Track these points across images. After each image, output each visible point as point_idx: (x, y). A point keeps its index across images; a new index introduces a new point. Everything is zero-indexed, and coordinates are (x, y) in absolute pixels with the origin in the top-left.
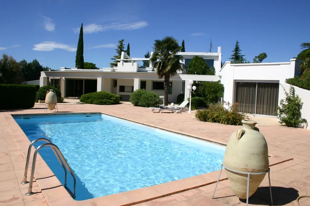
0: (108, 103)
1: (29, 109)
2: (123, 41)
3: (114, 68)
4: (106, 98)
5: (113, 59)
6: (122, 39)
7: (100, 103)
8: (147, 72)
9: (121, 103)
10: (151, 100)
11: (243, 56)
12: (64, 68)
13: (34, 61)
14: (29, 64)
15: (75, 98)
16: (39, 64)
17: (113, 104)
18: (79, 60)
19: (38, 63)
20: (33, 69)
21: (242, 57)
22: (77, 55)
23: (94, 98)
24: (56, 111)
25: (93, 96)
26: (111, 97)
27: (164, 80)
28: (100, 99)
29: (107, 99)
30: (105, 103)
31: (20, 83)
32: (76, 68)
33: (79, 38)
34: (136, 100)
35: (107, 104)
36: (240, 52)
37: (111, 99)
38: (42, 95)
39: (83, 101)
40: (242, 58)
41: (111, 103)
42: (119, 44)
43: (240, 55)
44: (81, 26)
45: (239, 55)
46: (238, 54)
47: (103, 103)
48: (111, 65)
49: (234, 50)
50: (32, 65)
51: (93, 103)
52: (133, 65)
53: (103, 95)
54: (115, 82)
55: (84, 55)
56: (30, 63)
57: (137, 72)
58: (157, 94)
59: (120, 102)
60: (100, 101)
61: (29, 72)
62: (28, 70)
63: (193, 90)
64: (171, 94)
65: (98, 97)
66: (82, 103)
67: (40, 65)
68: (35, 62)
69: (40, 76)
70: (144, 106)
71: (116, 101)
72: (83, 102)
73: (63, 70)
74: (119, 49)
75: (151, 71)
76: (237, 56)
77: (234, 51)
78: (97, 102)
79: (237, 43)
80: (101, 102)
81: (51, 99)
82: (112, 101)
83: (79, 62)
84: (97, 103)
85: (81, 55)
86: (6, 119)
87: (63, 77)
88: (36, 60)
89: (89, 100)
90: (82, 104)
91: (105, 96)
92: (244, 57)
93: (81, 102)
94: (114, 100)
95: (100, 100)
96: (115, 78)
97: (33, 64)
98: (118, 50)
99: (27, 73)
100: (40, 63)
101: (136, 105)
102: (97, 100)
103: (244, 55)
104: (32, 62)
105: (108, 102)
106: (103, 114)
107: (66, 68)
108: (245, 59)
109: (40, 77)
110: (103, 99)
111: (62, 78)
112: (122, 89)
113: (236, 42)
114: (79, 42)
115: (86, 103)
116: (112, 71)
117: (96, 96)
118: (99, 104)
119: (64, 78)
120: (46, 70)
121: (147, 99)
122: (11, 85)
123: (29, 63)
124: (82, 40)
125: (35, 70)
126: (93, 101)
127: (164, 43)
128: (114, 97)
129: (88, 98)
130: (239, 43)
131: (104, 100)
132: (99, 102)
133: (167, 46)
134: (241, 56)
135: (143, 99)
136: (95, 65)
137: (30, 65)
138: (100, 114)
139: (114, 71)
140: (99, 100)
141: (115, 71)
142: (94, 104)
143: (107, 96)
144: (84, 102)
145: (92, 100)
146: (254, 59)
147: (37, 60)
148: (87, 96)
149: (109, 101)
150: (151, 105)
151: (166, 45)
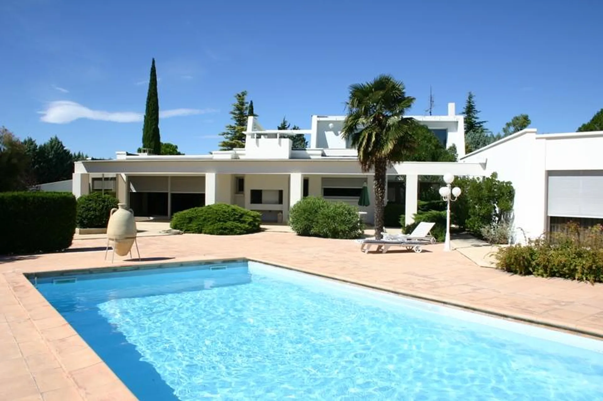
0: (238, 231)
1: (60, 251)
2: (244, 94)
3: (238, 152)
4: (232, 219)
5: (224, 134)
6: (243, 91)
7: (221, 231)
8: (310, 158)
9: (263, 230)
10: (343, 222)
11: (482, 122)
12: (125, 153)
13: (51, 141)
14: (40, 147)
15: (147, 218)
16: (64, 147)
17: (248, 232)
18: (151, 136)
19: (62, 145)
20: (50, 157)
21: (481, 124)
22: (144, 126)
23: (205, 220)
24: (133, 258)
25: (201, 214)
26: (242, 216)
27: (374, 174)
28: (219, 221)
29: (234, 220)
30: (231, 232)
31: (25, 189)
32: (146, 154)
33: (149, 90)
34: (306, 223)
35: (236, 234)
36: (476, 116)
37: (244, 222)
38: (84, 216)
39: (178, 226)
40: (481, 126)
41: (244, 230)
42: (236, 102)
43: (477, 121)
44: (151, 64)
45: (475, 121)
46: (473, 119)
47: (226, 231)
48: (223, 146)
49: (464, 111)
50: (48, 150)
51: (203, 231)
52: (280, 143)
53: (225, 212)
54: (240, 183)
55: (159, 126)
56: (45, 145)
57: (290, 158)
58: (353, 206)
59: (262, 226)
60: (219, 227)
61: (42, 164)
62: (40, 160)
63: (455, 198)
64: (366, 206)
65: (214, 217)
66: (178, 231)
67: (65, 149)
68: (53, 144)
69: (74, 172)
70: (325, 236)
71: (255, 225)
72: (178, 229)
73: (122, 157)
74: (237, 112)
75: (320, 157)
76: (471, 122)
77: (464, 113)
78: (213, 229)
79: (470, 97)
80: (222, 228)
81: (123, 229)
82: (247, 226)
83: (151, 141)
84: (213, 231)
85: (154, 127)
86: (15, 293)
87: (122, 172)
88: (56, 138)
89: (194, 225)
90: (179, 234)
91: (229, 214)
92: (485, 126)
93: (175, 230)
94: (250, 224)
95: (220, 224)
96: (240, 172)
97: (49, 148)
98: (235, 114)
99: (37, 166)
100: (64, 145)
101: (305, 232)
102: (212, 224)
103: (485, 122)
104: (48, 143)
105: (237, 227)
106: (253, 261)
107: (129, 153)
108: (487, 129)
109: (73, 174)
110: (226, 222)
111: (119, 176)
112: (257, 196)
113: (468, 95)
114: (149, 99)
115: (187, 231)
116: (232, 159)
117: (210, 216)
118: (217, 235)
119: (123, 175)
120: (79, 157)
121: (333, 218)
122: (16, 193)
123: (43, 145)
124: (156, 95)
125: (54, 160)
126: (203, 226)
127: (376, 90)
128: (250, 216)
129: (191, 220)
130: (474, 97)
131: (229, 224)
132: (217, 229)
133: (383, 96)
134: (479, 123)
135: (324, 220)
136: (176, 147)
137: (43, 149)
138: (245, 261)
139: (236, 157)
140: (216, 224)
141: (239, 158)
142: (205, 233)
143: (235, 214)
144: (181, 230)
145: (200, 224)
146: (504, 129)
147: (58, 137)
148: (187, 216)
149: (239, 224)
150: (341, 233)
151: (381, 92)
